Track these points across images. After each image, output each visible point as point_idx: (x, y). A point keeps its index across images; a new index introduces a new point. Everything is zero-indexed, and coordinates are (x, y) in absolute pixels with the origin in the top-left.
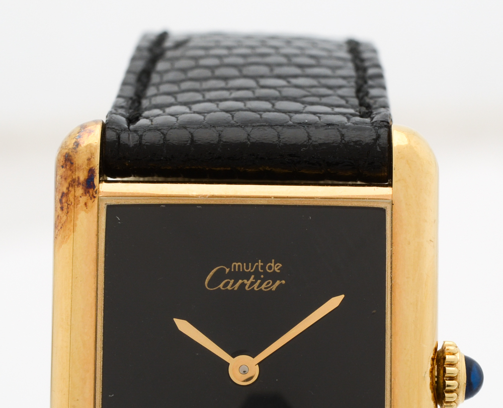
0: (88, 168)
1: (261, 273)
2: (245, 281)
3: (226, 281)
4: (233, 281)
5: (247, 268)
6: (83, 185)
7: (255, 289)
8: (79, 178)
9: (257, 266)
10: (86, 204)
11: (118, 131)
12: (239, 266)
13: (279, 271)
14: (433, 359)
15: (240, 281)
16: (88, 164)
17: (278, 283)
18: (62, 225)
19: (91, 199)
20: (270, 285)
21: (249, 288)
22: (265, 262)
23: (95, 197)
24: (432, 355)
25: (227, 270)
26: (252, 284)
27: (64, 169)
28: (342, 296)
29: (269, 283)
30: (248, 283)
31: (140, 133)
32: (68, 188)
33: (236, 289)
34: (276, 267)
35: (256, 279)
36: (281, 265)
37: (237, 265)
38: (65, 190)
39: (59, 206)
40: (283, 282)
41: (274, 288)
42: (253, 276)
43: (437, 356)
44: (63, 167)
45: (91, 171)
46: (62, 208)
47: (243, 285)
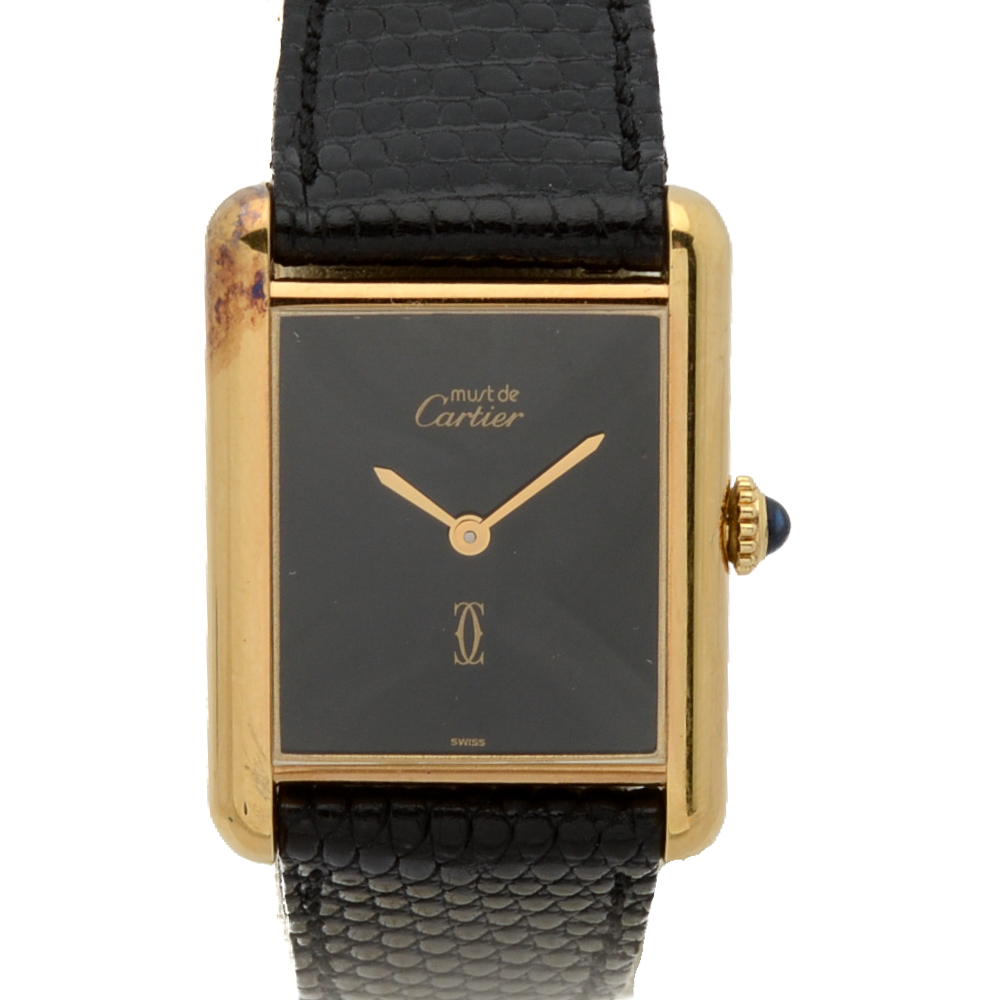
0: (255, 271)
1: (491, 404)
2: (470, 414)
3: (444, 414)
4: (453, 414)
5: (473, 396)
6: (248, 294)
7: (484, 424)
8: (242, 284)
9: (486, 394)
10: (253, 320)
11: (292, 210)
12: (461, 394)
13: (515, 401)
14: (723, 509)
15: (463, 415)
16: (255, 265)
17: (514, 416)
18: (220, 343)
19: (260, 313)
20: (504, 418)
21: (475, 423)
22: (496, 389)
23: (264, 311)
24: (722, 504)
25: (445, 400)
26: (480, 418)
27: (220, 267)
28: (601, 437)
29: (502, 417)
30: (473, 417)
31: (323, 212)
32: (227, 295)
33: (457, 425)
34: (511, 395)
35: (485, 411)
36: (517, 393)
37: (458, 392)
38: (223, 297)
39: (214, 314)
40: (522, 415)
41: (509, 423)
42: (480, 408)
43: (730, 504)
44: (218, 263)
45: (259, 275)
46: (219, 320)
47: (467, 420)
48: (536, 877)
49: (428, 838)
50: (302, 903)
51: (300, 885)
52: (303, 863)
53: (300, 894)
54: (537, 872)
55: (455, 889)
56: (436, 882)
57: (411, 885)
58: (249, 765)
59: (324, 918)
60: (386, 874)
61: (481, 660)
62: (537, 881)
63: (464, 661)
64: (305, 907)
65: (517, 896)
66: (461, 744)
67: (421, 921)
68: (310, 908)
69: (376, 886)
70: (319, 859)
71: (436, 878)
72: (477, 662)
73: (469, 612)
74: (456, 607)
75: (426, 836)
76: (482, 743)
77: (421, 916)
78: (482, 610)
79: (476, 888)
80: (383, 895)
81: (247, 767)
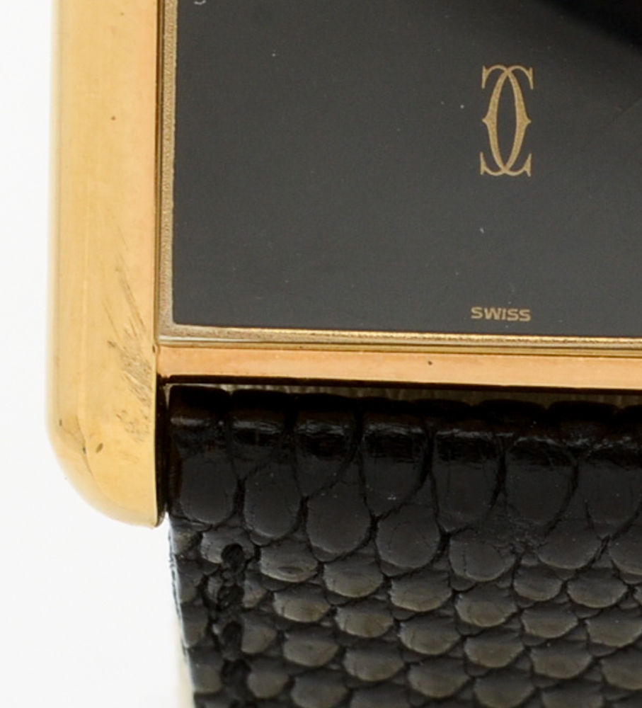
48: (615, 568)
49: (428, 483)
50: (212, 622)
51: (205, 580)
52: (210, 529)
53: (207, 603)
54: (616, 557)
55: (473, 589)
56: (440, 572)
57: (398, 578)
58: (115, 340)
59: (252, 657)
60: (352, 554)
61: (527, 168)
62: (617, 575)
63: (496, 168)
64: (216, 630)
65: (583, 608)
66: (488, 317)
67: (416, 664)
68: (225, 631)
69: (336, 582)
70: (235, 521)
71: (440, 566)
72: (520, 172)
73: (507, 83)
74: (485, 74)
75: (423, 480)
76: (525, 316)
77: (418, 654)
78: (530, 78)
79: (512, 587)
80: (350, 603)
81: (112, 345)
